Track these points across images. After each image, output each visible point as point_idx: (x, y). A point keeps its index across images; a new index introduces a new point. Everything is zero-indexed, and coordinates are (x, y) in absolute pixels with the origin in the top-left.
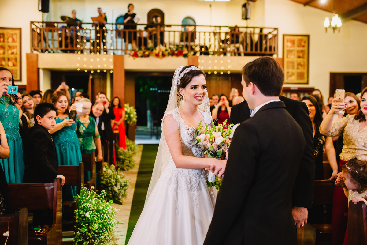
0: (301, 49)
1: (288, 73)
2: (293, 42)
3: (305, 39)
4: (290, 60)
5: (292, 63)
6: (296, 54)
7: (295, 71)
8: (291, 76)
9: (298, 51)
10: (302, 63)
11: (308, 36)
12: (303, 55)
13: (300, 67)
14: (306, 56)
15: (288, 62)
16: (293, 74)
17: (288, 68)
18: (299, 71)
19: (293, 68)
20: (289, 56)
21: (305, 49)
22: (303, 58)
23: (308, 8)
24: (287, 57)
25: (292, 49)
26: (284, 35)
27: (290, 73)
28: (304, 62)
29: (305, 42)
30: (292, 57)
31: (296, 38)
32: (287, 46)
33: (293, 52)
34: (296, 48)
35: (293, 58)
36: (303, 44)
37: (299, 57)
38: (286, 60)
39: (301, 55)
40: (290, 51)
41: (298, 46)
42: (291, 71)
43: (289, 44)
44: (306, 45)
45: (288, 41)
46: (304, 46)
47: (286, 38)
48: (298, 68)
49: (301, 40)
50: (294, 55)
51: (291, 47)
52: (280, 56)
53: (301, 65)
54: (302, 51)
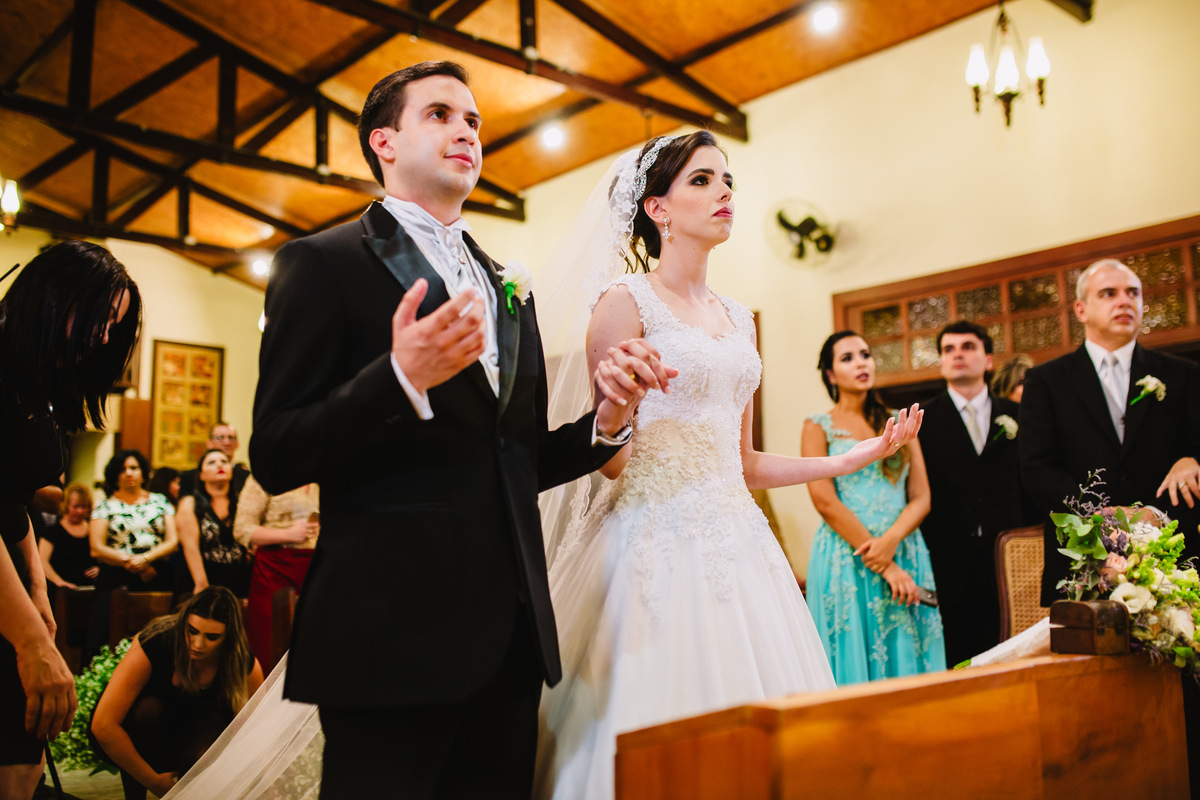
0: (201, 381)
1: (164, 441)
2: (181, 362)
3: (214, 356)
4: (170, 408)
5: (178, 416)
6: (188, 395)
7: (184, 438)
8: (172, 451)
9: (194, 387)
10: (204, 419)
11: (221, 351)
12: (208, 397)
13: (197, 428)
14: (214, 401)
15: (165, 414)
16: (178, 446)
17: (165, 429)
18: (196, 438)
19: (179, 429)
20: (169, 399)
21: (213, 382)
22: (207, 404)
23: (222, 280)
24: (164, 399)
25: (177, 379)
26: (156, 343)
27: (171, 444)
28: (209, 417)
29: (212, 365)
30: (178, 400)
31: (190, 353)
32: (165, 372)
33: (181, 388)
34: (189, 379)
35: (179, 402)
36: (207, 369)
37: (196, 402)
38: (160, 407)
39: (201, 396)
40: (171, 386)
41: (195, 374)
42: (172, 436)
43: (170, 367)
44: (215, 372)
45: (167, 358)
46: (208, 376)
47: (163, 349)
48: (192, 432)
49: (203, 359)
50: (182, 396)
51: (174, 374)
52: (145, 393)
53: (201, 425)
54: (204, 388)
